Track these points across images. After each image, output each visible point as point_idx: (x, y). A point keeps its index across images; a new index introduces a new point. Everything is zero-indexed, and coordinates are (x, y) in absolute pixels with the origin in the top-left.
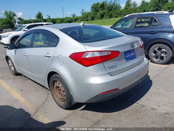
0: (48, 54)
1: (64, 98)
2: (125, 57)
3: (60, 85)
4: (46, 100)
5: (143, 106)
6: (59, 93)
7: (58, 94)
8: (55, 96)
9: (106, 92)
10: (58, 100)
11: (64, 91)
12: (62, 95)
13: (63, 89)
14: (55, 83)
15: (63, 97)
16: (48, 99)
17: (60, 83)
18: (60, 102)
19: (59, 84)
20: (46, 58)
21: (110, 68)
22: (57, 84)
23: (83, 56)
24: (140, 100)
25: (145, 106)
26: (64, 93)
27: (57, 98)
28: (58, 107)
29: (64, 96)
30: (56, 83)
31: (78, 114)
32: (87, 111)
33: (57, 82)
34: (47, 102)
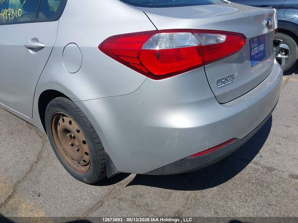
0: (36, 40)
1: (86, 158)
2: (251, 53)
3: (74, 127)
4: (39, 157)
5: (270, 169)
6: (72, 145)
7: (68, 148)
8: (62, 151)
9: (209, 149)
10: (70, 162)
11: (84, 142)
12: (78, 150)
13: (81, 136)
14: (61, 120)
15: (82, 157)
16: (45, 155)
17: (73, 122)
18: (75, 166)
19: (70, 122)
20: (31, 51)
21: (220, 83)
22: (64, 123)
23: (145, 47)
24: (258, 155)
25: (275, 169)
26: (86, 148)
27: (66, 157)
28: (71, 177)
29: (86, 153)
30: (63, 120)
31: (122, 196)
32: (144, 187)
33: (65, 118)
34: (41, 164)
